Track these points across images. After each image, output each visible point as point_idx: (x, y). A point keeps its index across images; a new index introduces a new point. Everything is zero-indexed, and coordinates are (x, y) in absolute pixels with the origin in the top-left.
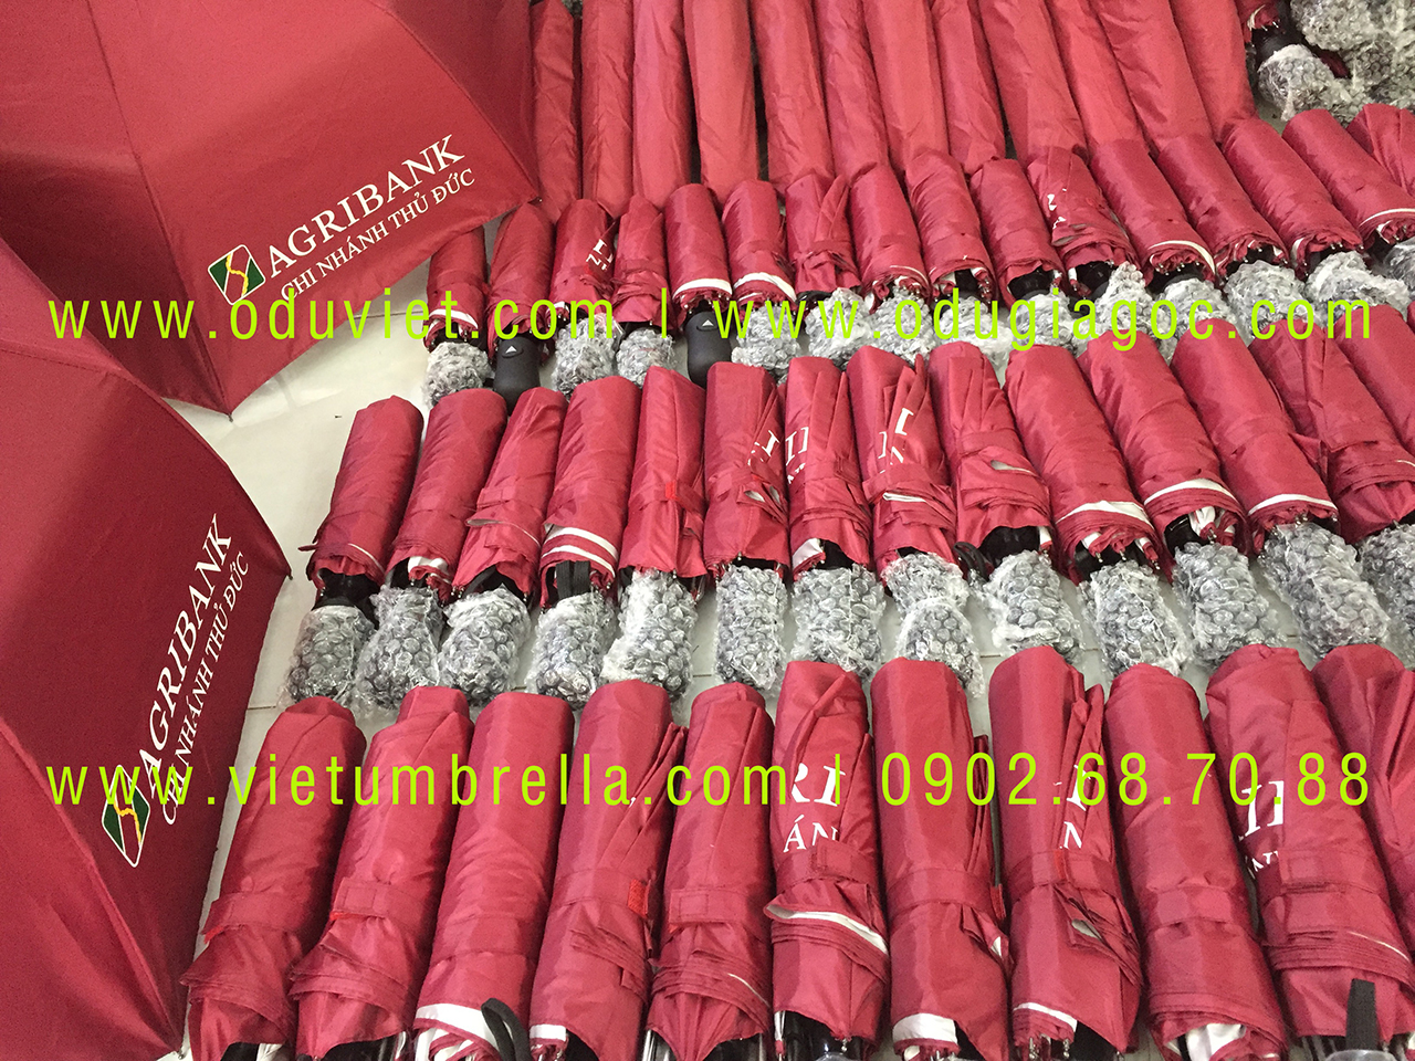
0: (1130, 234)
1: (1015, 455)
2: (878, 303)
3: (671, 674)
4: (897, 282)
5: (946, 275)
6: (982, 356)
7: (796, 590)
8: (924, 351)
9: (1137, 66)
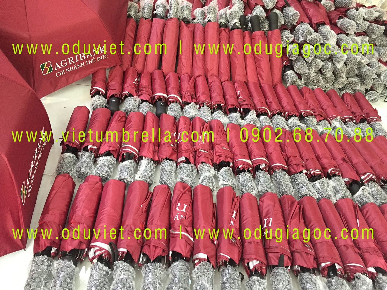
0: (254, 104)
1: (227, 146)
2: (200, 107)
3: (150, 180)
4: (205, 103)
5: (216, 104)
6: (222, 124)
7: (178, 167)
8: (210, 120)
9: (260, 67)
